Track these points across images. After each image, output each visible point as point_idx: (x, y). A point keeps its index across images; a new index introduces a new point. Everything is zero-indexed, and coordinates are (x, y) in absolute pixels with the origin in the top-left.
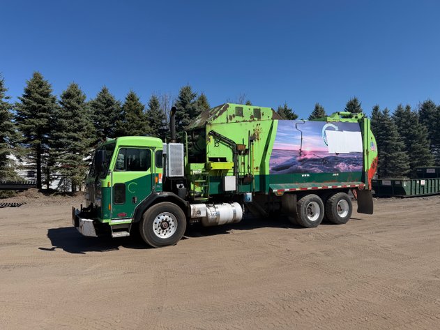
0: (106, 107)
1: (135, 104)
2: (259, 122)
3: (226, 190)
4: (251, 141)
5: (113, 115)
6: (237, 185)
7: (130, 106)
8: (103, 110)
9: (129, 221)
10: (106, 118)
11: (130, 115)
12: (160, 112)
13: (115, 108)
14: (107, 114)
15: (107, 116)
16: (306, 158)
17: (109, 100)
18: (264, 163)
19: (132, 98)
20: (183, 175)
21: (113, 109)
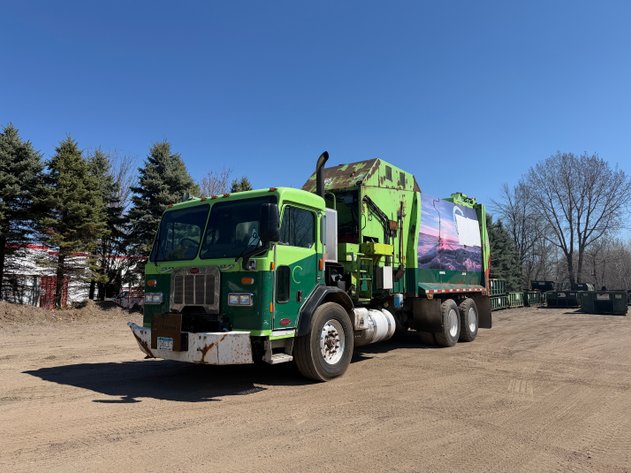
0: (15, 161)
1: (76, 160)
2: (403, 192)
3: (385, 287)
4: (399, 217)
5: (28, 176)
6: (393, 281)
7: (67, 163)
8: (8, 165)
9: (291, 334)
10: (14, 179)
11: (67, 178)
12: (109, 179)
13: (34, 164)
14: (17, 172)
15: (16, 175)
16: (443, 250)
17: (21, 149)
18: (413, 251)
19: (68, 149)
20: (336, 261)
21: (28, 165)
